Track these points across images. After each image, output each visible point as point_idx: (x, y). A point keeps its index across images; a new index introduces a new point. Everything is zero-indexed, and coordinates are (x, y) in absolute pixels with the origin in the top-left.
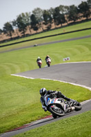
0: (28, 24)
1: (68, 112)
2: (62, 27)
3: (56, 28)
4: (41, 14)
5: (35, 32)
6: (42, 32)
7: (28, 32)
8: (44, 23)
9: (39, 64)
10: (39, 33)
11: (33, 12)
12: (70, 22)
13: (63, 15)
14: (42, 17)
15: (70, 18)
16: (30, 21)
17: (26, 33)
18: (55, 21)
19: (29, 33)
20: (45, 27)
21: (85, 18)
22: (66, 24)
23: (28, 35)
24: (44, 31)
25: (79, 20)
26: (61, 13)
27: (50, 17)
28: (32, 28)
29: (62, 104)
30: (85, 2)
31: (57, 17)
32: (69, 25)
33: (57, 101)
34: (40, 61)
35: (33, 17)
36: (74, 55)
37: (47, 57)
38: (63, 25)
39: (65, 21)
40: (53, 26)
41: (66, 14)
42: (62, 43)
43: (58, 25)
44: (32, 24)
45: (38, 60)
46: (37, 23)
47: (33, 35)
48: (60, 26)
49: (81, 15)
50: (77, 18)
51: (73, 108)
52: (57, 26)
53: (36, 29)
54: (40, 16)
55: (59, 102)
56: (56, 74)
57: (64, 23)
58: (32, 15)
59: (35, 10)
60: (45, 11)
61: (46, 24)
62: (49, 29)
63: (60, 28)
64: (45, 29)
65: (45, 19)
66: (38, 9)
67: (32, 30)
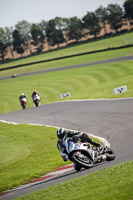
0: (9, 44)
1: (97, 162)
2: (59, 49)
3: (51, 51)
4: (29, 29)
5: (20, 56)
6: (29, 56)
7: (9, 55)
8: (32, 43)
9: (23, 104)
10: (25, 57)
11: (16, 26)
12: (71, 41)
13: (60, 31)
14: (30, 35)
15: (71, 36)
16: (12, 40)
17: (5, 58)
18: (48, 40)
19: (11, 57)
20: (33, 48)
21: (92, 36)
22: (64, 44)
23: (8, 60)
24: (33, 54)
25: (83, 39)
26: (57, 28)
27: (41, 33)
28: (14, 49)
29: (90, 151)
30: (92, 14)
31: (51, 34)
32: (69, 45)
33: (82, 147)
34: (24, 100)
35: (16, 34)
36: (77, 89)
37: (35, 93)
38: (60, 45)
39: (63, 41)
40: (46, 47)
41: (66, 30)
42: (59, 72)
43: (53, 45)
44: (15, 44)
45: (21, 97)
46: (23, 42)
47: (17, 59)
48: (56, 46)
49: (87, 31)
50: (81, 36)
51: (104, 157)
52: (52, 48)
53: (21, 51)
54: (26, 32)
55: (85, 148)
56: (51, 117)
57: (61, 42)
58: (15, 31)
59: (20, 24)
60: (34, 25)
61: (35, 45)
62: (39, 51)
63: (56, 50)
64: (33, 51)
65: (34, 37)
66: (24, 22)
67: (15, 53)
